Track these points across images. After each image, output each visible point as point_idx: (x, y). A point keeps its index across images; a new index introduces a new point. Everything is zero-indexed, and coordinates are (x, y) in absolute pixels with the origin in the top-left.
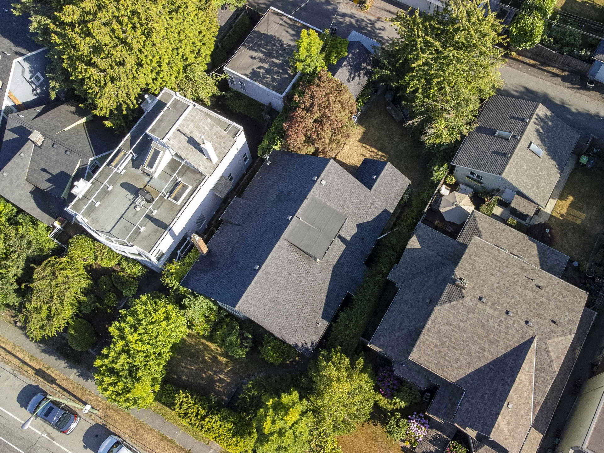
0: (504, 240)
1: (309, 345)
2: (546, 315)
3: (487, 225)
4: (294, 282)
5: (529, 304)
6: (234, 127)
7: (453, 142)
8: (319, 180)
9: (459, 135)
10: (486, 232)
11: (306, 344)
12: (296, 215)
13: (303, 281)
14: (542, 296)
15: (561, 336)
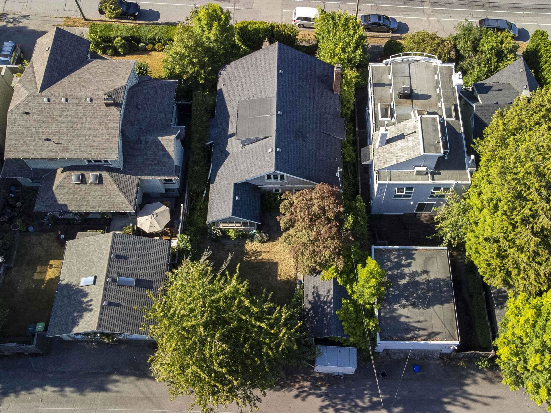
0: (97, 194)
1: (223, 72)
2: (35, 116)
5: (53, 118)
6: (385, 181)
8: (274, 149)
10: (114, 193)
11: (224, 70)
12: (275, 116)
14: (43, 132)
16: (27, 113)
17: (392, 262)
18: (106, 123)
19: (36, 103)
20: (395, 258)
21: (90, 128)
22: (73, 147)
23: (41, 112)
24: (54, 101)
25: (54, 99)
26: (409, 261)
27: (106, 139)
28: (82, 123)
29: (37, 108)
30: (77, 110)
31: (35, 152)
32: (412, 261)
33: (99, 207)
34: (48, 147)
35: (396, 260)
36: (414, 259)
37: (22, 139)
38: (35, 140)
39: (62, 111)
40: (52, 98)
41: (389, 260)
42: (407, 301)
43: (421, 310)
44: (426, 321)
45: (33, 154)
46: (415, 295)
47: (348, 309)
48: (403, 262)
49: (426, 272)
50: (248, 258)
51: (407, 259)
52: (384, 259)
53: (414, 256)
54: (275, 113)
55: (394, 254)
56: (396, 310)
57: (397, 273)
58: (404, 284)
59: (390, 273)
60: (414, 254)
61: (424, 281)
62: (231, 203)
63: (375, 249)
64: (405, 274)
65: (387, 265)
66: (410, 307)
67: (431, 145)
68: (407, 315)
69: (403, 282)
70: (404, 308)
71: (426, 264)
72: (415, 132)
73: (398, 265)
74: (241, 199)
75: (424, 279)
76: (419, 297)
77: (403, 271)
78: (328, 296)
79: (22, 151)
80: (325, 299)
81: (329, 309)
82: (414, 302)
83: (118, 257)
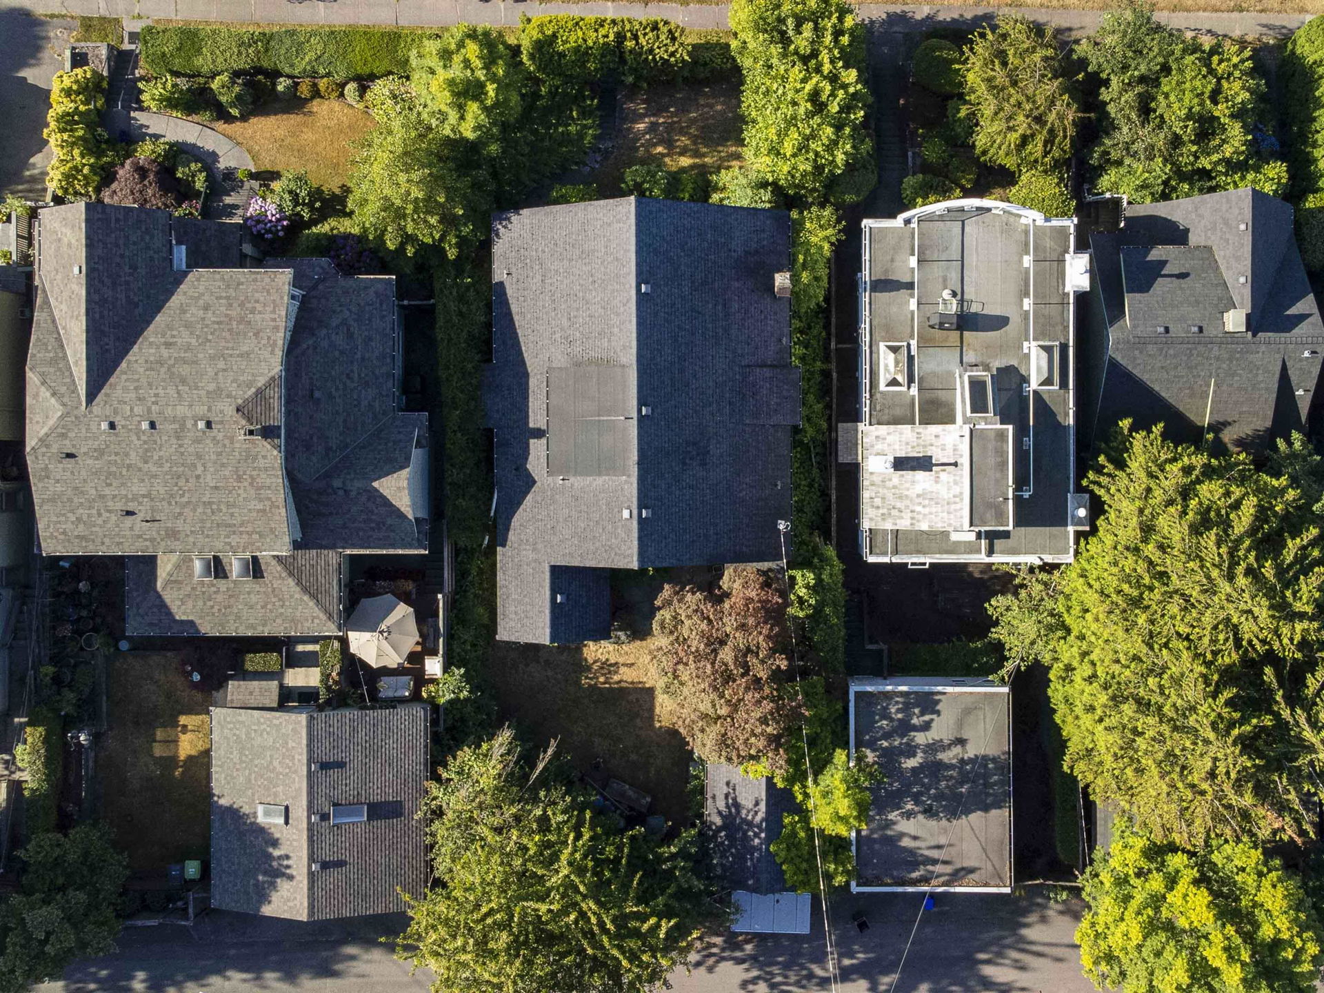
0: (254, 599)
1: (502, 230)
2: (90, 462)
3: (298, 614)
4: (578, 310)
5: (129, 466)
6: (885, 554)
7: (450, 759)
8: (635, 512)
9: (445, 775)
10: (292, 597)
11: (505, 227)
12: (635, 422)
13: (565, 322)
14: (115, 496)
15: (47, 435)
16: (70, 456)
17: (891, 720)
18: (251, 476)
19: (84, 431)
20: (898, 711)
21: (216, 488)
22: (188, 528)
23: (101, 453)
24: (123, 427)
25: (123, 423)
26: (927, 718)
27: (259, 511)
28: (198, 477)
29: (90, 442)
30: (181, 446)
31: (107, 540)
32: (934, 716)
33: (264, 625)
34: (131, 529)
35: (900, 716)
36: (938, 713)
37: (72, 511)
38: (100, 515)
39: (147, 450)
40: (118, 420)
41: (885, 715)
42: (916, 804)
43: (944, 822)
44: (950, 845)
45: (103, 543)
46: (933, 791)
47: (794, 834)
48: (915, 721)
49: (961, 742)
50: (591, 679)
51: (922, 714)
52: (874, 713)
53: (938, 707)
54: (635, 415)
55: (897, 703)
56: (894, 823)
57: (901, 744)
58: (913, 769)
59: (885, 744)
60: (940, 701)
61: (954, 761)
62: (548, 612)
63: (856, 693)
64: (917, 746)
65: (881, 727)
66: (920, 817)
67: (990, 506)
68: (913, 833)
69: (911, 763)
70: (908, 819)
71: (960, 724)
72: (955, 464)
73: (905, 727)
74: (568, 599)
75: (955, 756)
76: (939, 797)
77: (912, 740)
78: (756, 813)
79: (77, 537)
80: (750, 817)
81: (757, 841)
82: (931, 806)
83: (325, 766)
